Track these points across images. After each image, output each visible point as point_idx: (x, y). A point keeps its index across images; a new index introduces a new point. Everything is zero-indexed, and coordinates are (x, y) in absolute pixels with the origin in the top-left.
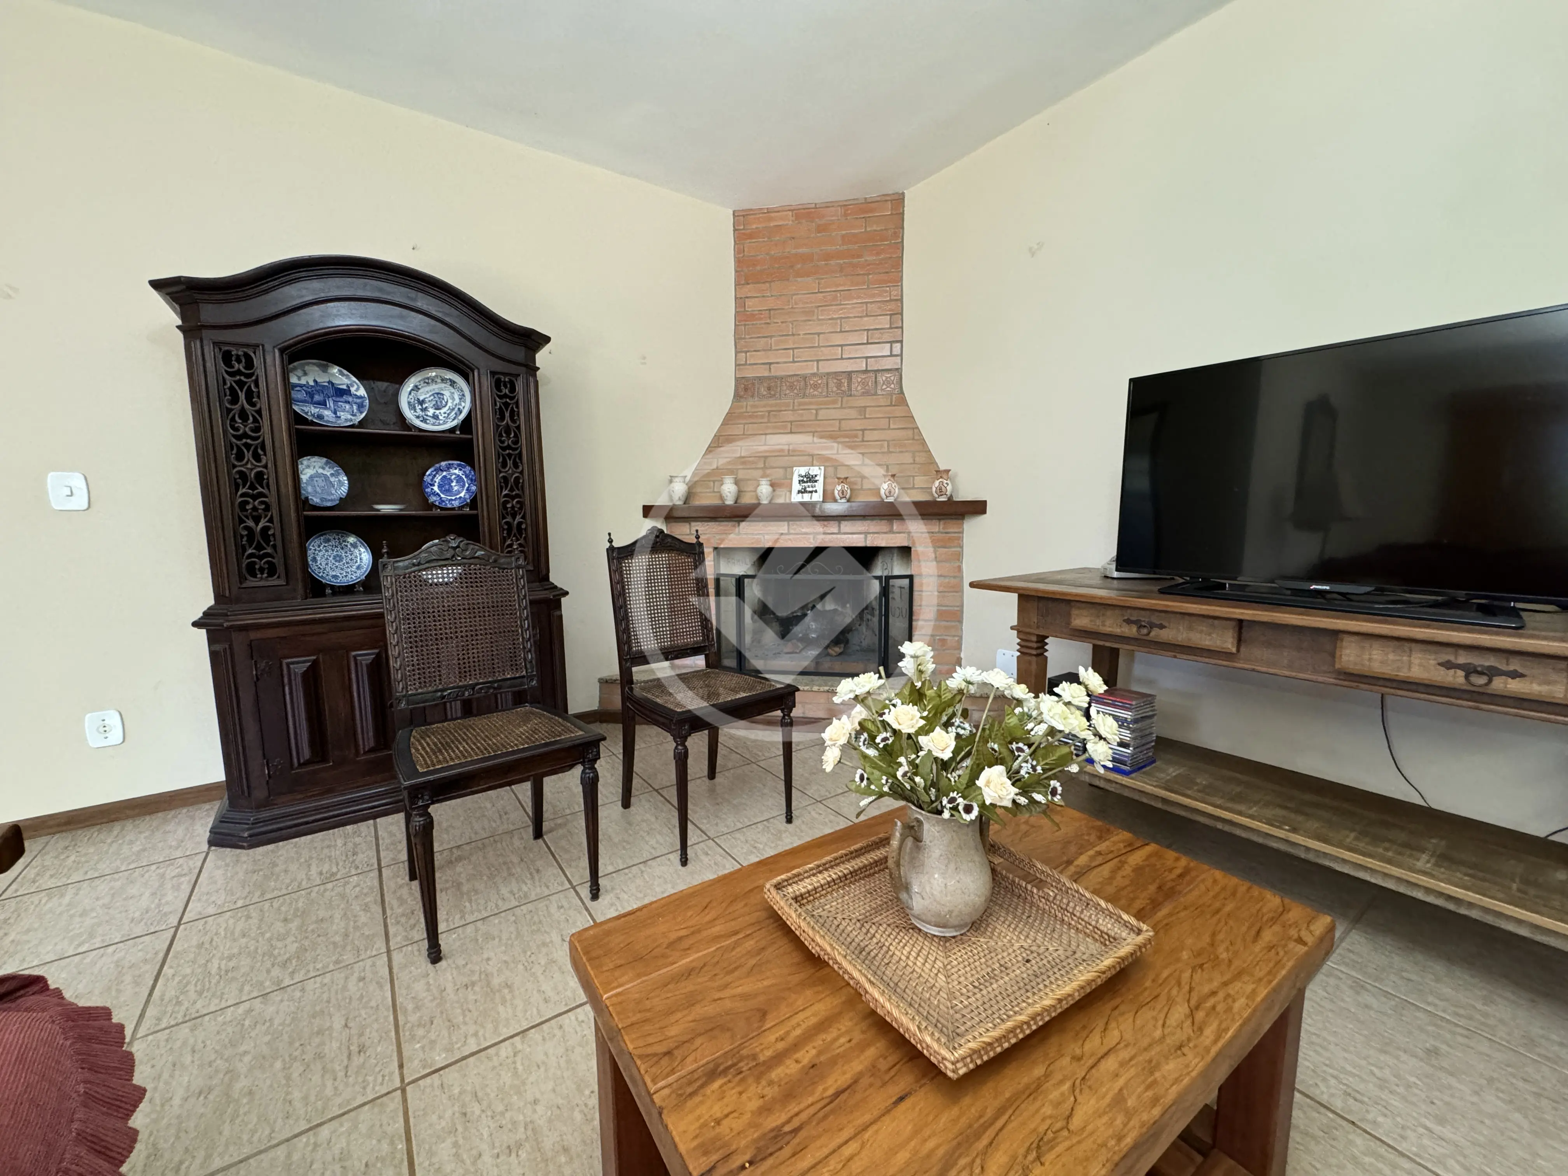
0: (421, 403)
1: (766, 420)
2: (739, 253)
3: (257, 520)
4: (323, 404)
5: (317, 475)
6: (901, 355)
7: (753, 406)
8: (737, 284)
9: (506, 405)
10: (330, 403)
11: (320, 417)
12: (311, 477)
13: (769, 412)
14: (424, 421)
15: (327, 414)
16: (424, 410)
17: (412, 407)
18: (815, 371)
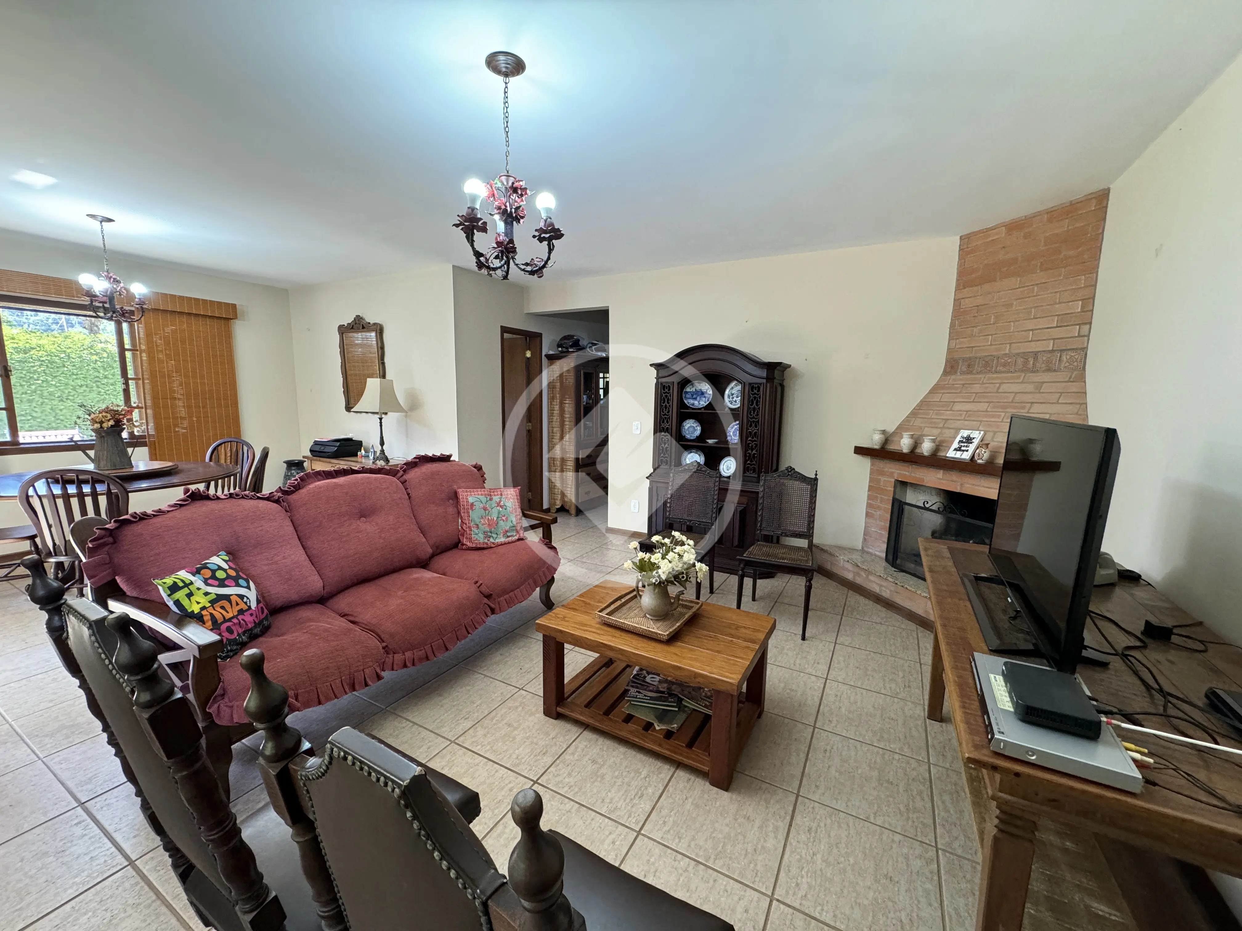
0: (732, 395)
1: (958, 391)
2: (960, 266)
3: (665, 444)
4: (696, 399)
5: (691, 427)
6: (1088, 336)
7: (955, 380)
8: (958, 289)
9: (755, 398)
10: (698, 398)
11: (693, 404)
12: (689, 428)
13: (963, 385)
14: (731, 403)
15: (696, 403)
16: (733, 398)
17: (729, 397)
18: (1007, 352)
